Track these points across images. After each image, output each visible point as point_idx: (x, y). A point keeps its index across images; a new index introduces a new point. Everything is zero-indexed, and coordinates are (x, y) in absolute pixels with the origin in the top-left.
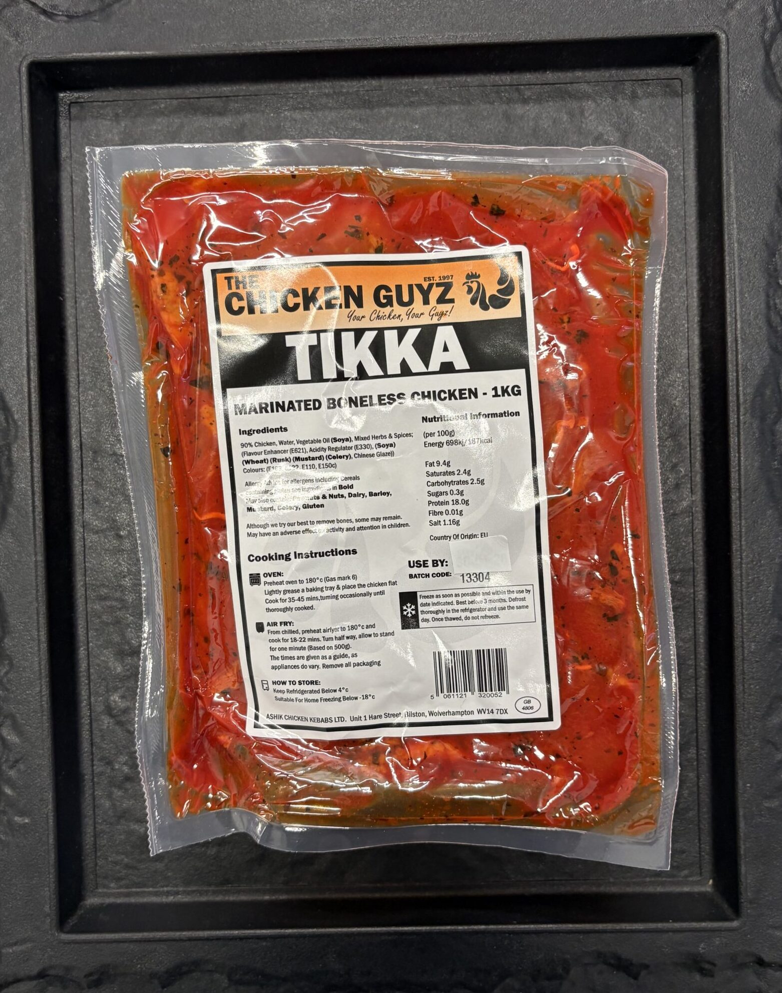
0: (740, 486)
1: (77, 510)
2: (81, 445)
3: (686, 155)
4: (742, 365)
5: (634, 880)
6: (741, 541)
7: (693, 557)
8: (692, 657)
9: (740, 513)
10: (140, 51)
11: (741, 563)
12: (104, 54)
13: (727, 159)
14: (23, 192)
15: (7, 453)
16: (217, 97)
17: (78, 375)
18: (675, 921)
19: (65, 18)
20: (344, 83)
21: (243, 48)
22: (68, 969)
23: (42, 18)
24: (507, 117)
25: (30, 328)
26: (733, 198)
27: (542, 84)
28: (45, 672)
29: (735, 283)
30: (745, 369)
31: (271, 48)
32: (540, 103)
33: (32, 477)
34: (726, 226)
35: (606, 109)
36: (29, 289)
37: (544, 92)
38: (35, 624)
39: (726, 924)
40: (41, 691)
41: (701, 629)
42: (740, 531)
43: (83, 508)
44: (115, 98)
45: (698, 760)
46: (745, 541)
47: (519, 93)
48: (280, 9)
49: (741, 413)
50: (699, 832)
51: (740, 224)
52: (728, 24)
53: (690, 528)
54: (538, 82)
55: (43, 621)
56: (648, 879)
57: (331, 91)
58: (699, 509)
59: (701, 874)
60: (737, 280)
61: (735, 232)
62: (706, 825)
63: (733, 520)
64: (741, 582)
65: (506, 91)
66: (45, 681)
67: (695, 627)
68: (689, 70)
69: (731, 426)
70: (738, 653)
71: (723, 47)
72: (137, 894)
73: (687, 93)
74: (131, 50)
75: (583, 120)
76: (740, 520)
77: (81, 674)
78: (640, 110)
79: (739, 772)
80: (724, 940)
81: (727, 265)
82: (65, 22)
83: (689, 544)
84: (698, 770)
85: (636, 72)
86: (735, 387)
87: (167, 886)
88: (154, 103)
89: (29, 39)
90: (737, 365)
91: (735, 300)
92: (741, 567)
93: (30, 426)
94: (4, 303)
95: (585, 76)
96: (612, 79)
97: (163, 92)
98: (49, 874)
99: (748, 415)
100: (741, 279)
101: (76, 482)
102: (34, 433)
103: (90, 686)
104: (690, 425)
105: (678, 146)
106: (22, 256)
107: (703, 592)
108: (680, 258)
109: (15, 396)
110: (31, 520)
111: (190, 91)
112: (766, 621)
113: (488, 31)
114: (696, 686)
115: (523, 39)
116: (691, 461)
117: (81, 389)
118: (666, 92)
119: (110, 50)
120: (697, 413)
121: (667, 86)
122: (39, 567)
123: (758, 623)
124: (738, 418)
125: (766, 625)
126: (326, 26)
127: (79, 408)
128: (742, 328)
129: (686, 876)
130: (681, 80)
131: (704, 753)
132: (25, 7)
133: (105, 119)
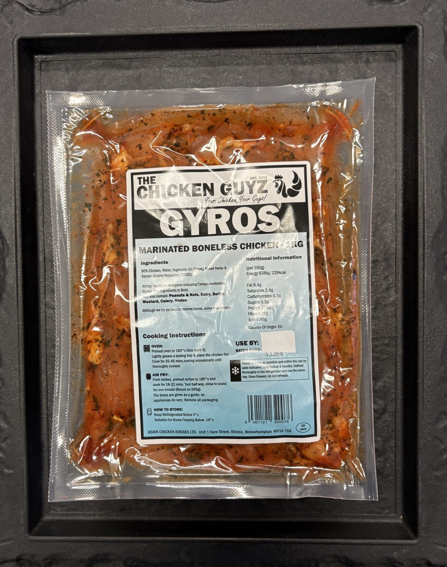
0: (424, 290)
1: (42, 296)
2: (45, 258)
3: (397, 96)
4: (427, 220)
5: (357, 515)
6: (423, 322)
7: (396, 330)
8: (394, 388)
9: (424, 305)
10: (82, 32)
11: (423, 335)
12: (61, 34)
13: (421, 99)
14: (14, 113)
15: (2, 263)
16: (125, 59)
17: (44, 218)
18: (380, 539)
19: (39, 13)
20: (199, 51)
21: (141, 31)
22: (33, 556)
23: (26, 13)
24: (293, 72)
25: (17, 192)
26: (424, 123)
27: (314, 54)
28: (22, 388)
29: (424, 172)
30: (429, 222)
31: (157, 31)
32: (312, 65)
33: (17, 277)
34: (419, 139)
35: (351, 68)
36: (17, 169)
37: (315, 58)
38: (17, 361)
39: (410, 542)
40: (20, 399)
41: (400, 372)
42: (423, 316)
43: (45, 295)
44: (67, 59)
45: (396, 447)
46: (426, 321)
47: (301, 59)
48: (162, 9)
49: (426, 248)
50: (395, 488)
51: (428, 138)
52: (424, 20)
53: (394, 313)
54: (312, 52)
55: (22, 359)
56: (365, 515)
57: (191, 56)
58: (400, 303)
59: (396, 513)
60: (425, 170)
61: (425, 142)
62: (399, 485)
63: (420, 309)
64: (423, 346)
65: (293, 57)
66: (22, 393)
67: (396, 370)
68: (400, 46)
69: (420, 255)
70: (420, 387)
71: (420, 34)
72: (73, 515)
73: (399, 60)
74: (76, 32)
75: (338, 75)
76: (424, 310)
77: (43, 389)
78: (371, 69)
79: (420, 455)
80: (408, 551)
81: (419, 161)
82: (39, 15)
83: (394, 323)
84: (395, 453)
85: (369, 47)
86: (422, 233)
87: (89, 511)
88: (90, 62)
89: (19, 25)
90: (424, 220)
91: (424, 182)
92: (423, 337)
93: (16, 247)
94: (2, 177)
95: (339, 49)
96: (354, 51)
97: (94, 55)
98: (24, 502)
99: (429, 249)
100: (428, 170)
101: (41, 280)
102: (18, 252)
103: (47, 396)
104: (396, 253)
105: (393, 91)
106: (13, 150)
107: (401, 351)
108: (392, 156)
109: (8, 230)
110: (16, 301)
111: (110, 55)
112: (437, 368)
113: (283, 23)
114: (396, 404)
115: (303, 28)
116: (396, 274)
117: (45, 227)
118: (386, 59)
119: (65, 32)
120: (400, 247)
121: (387, 55)
122: (20, 328)
123: (432, 369)
124: (424, 251)
125: (437, 370)
126: (189, 19)
127: (44, 237)
128: (427, 198)
129: (387, 514)
130: (395, 52)
131: (400, 443)
132: (15, 6)
133: (61, 71)
